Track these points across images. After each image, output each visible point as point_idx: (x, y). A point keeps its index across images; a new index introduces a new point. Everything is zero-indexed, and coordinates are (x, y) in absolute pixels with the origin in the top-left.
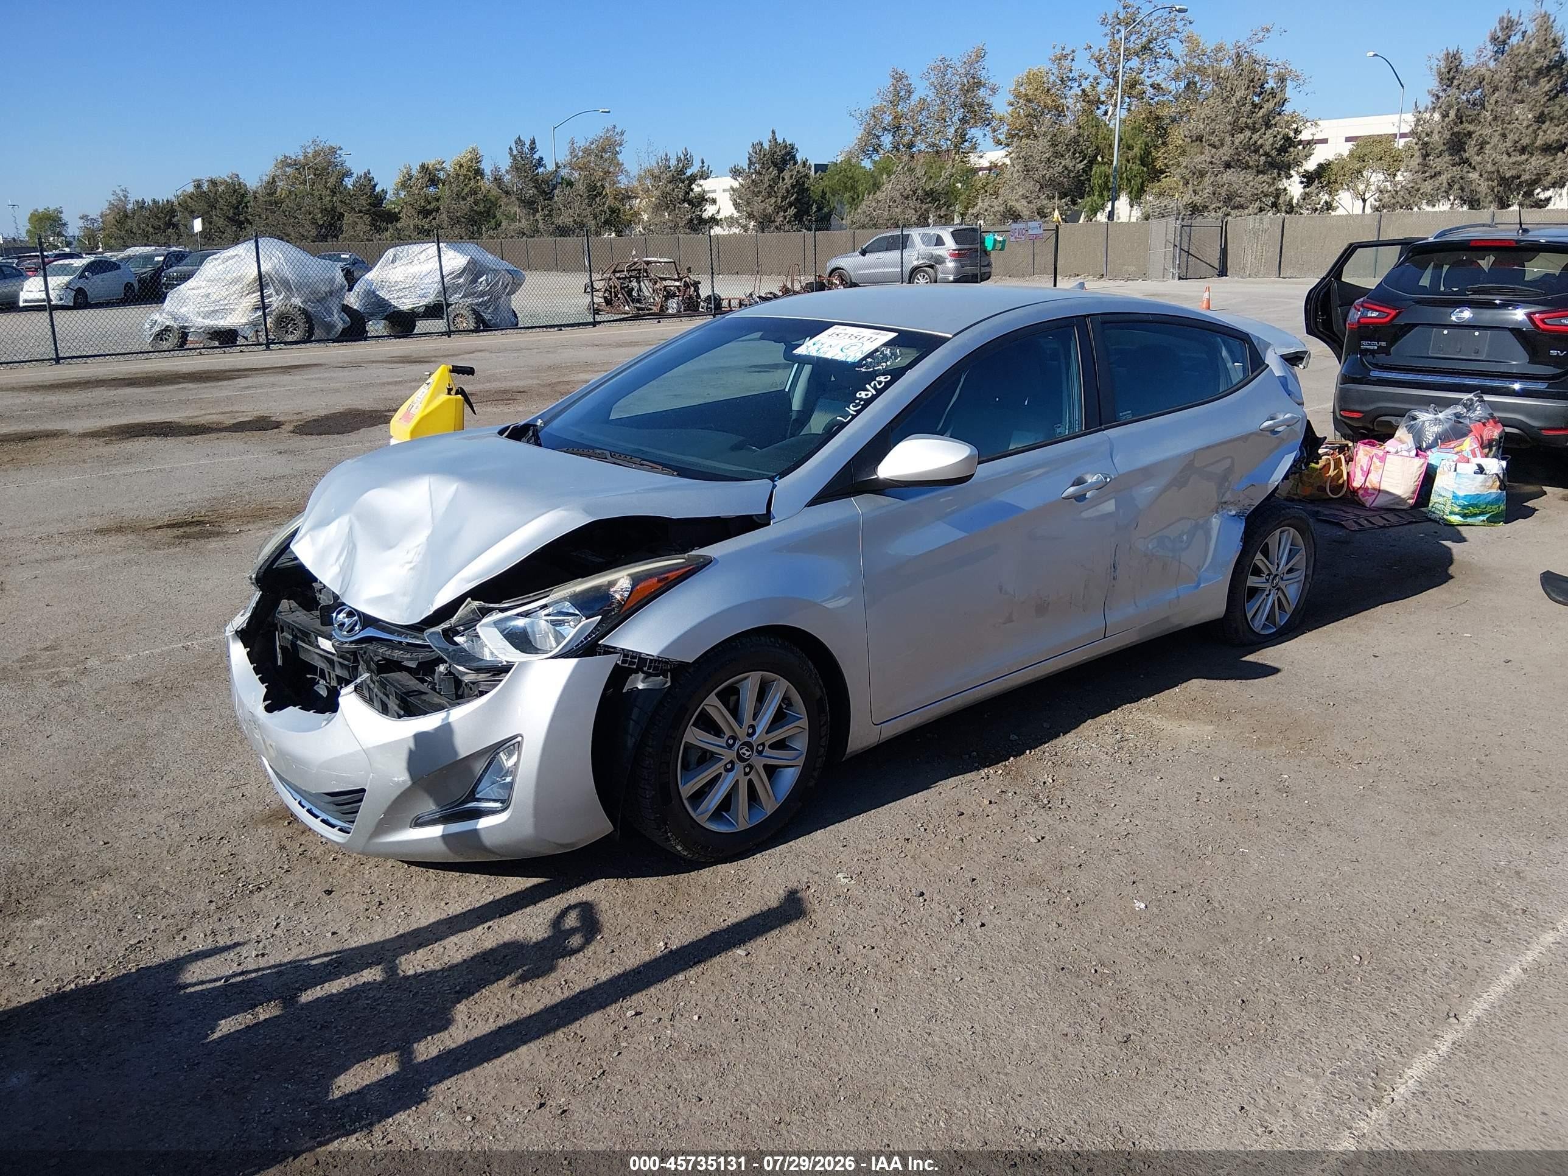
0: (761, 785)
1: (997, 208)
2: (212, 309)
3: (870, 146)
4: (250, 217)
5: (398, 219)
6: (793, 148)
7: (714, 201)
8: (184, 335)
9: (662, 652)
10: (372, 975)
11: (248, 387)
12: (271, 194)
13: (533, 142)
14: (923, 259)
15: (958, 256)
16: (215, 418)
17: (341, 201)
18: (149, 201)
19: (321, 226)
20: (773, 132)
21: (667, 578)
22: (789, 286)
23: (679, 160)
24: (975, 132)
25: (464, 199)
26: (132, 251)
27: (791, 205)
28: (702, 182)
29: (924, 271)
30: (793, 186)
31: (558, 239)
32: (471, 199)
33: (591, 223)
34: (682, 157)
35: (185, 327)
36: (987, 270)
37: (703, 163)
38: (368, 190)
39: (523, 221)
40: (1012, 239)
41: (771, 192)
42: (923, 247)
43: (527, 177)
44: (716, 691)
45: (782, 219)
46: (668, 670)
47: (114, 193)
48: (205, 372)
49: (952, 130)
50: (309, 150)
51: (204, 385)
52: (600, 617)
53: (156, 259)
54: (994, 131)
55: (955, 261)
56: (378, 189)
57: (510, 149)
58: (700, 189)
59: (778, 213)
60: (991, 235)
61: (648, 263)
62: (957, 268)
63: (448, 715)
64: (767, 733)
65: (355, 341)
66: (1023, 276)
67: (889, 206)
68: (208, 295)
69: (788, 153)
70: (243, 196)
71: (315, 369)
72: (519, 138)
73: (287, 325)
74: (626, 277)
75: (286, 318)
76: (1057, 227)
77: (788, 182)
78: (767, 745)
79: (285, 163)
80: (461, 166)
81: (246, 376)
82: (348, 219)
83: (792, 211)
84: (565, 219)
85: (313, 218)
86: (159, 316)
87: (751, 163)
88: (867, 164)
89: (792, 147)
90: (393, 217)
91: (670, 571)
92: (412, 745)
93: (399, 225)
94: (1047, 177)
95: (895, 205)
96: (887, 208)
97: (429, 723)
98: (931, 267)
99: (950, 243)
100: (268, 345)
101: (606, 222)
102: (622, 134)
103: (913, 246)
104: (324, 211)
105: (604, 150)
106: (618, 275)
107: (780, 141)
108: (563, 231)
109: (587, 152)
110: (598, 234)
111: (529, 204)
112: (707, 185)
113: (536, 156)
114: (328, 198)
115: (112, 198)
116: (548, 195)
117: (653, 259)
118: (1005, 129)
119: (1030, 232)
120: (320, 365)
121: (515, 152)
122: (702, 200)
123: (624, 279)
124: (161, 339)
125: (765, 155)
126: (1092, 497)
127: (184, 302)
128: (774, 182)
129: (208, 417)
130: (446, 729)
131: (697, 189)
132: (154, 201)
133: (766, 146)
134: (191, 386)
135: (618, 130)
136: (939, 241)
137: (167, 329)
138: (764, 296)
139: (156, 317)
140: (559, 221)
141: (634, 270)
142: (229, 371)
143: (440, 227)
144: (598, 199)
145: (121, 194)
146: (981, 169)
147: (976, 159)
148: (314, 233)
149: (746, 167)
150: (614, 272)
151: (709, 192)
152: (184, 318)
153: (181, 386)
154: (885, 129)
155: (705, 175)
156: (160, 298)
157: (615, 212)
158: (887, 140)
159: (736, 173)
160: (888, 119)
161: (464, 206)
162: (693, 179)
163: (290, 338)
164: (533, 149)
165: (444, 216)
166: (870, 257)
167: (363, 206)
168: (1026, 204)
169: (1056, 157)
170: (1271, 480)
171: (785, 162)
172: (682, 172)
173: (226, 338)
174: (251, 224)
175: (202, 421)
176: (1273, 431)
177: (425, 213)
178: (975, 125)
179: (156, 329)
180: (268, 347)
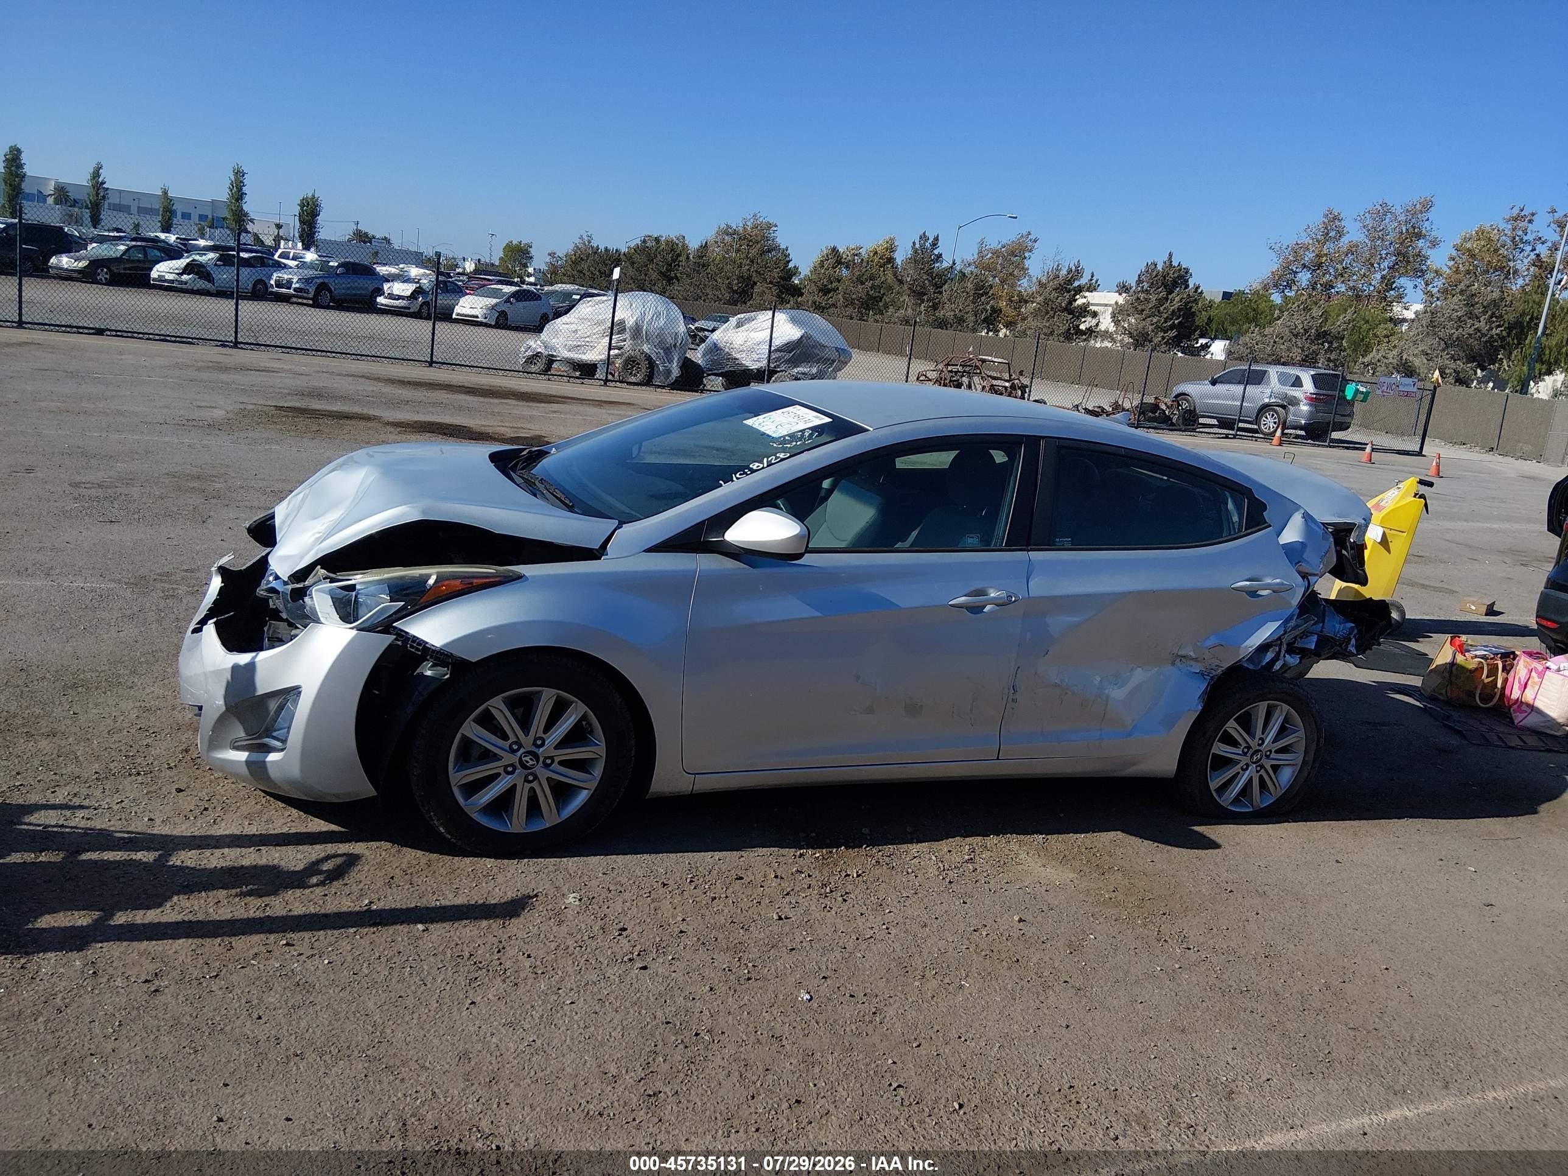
0: (544, 798)
1: (1391, 360)
2: (575, 343)
3: (1284, 280)
4: (678, 275)
5: (802, 295)
6: (1187, 273)
7: (1095, 315)
8: (551, 360)
9: (445, 645)
10: (146, 856)
11: (555, 412)
12: (701, 257)
13: (936, 239)
14: (1275, 398)
15: (1313, 400)
16: (502, 430)
17: (756, 271)
18: (602, 248)
19: (735, 292)
20: (1170, 255)
21: (472, 583)
22: (1120, 403)
23: (1070, 271)
24: (1404, 282)
25: (862, 283)
26: (558, 287)
27: (1172, 327)
28: (1087, 294)
29: (1274, 410)
30: (1179, 309)
31: (933, 330)
32: (869, 284)
33: (971, 318)
34: (1074, 268)
35: (553, 356)
36: (1348, 420)
37: (1092, 276)
38: (782, 265)
39: (910, 310)
40: (1379, 392)
41: (1156, 310)
42: (1278, 386)
43: (923, 269)
44: (503, 695)
45: (1160, 339)
46: (449, 663)
47: (581, 238)
48: (536, 394)
49: (1378, 276)
50: (749, 224)
51: (524, 403)
52: (403, 603)
53: (574, 297)
54: (1427, 285)
55: (1310, 405)
56: (791, 265)
57: (914, 243)
58: (1084, 301)
59: (1156, 334)
60: (1354, 384)
61: (984, 361)
62: (1311, 412)
63: (256, 656)
64: (556, 748)
65: (681, 390)
66: (1403, 434)
67: (1275, 342)
68: (576, 331)
69: (1181, 277)
70: (679, 255)
71: (624, 407)
72: (924, 234)
73: (633, 367)
74: (958, 371)
75: (634, 361)
76: (1435, 388)
77: (1176, 304)
78: (557, 760)
79: (727, 231)
80: (876, 253)
81: (564, 403)
82: (757, 289)
83: (1173, 333)
84: (947, 312)
85: (729, 283)
86: (534, 344)
87: (1139, 281)
88: (1276, 298)
89: (1187, 271)
90: (797, 291)
91: (477, 578)
92: (228, 676)
93: (800, 299)
94: (1455, 336)
95: (1282, 341)
96: (1272, 343)
97: (244, 658)
98: (1284, 407)
99: (1308, 386)
100: (606, 381)
101: (985, 320)
102: (1035, 241)
103: (1268, 383)
104: (741, 278)
105: (1013, 254)
106: (950, 368)
107: (1175, 264)
108: (942, 324)
109: (996, 253)
110: (974, 330)
111: (919, 294)
112: (1093, 298)
113: (936, 252)
114: (747, 267)
115: (578, 241)
116: (938, 287)
117: (990, 358)
118: (1439, 283)
119: (1401, 388)
120: (633, 404)
121: (917, 246)
122: (1085, 311)
123: (956, 372)
124: (531, 363)
125: (1156, 276)
126: (991, 612)
127: (556, 334)
128: (1161, 302)
129: (499, 428)
130: (251, 667)
131: (1080, 301)
132: (606, 249)
133: (1160, 267)
134: (514, 402)
135: (1032, 237)
136: (1297, 383)
137: (537, 355)
138: (1090, 409)
139: (531, 343)
140: (941, 313)
141: (969, 366)
142: (554, 396)
143: (834, 305)
144: (983, 298)
145: (586, 239)
146: (1404, 320)
147: (1399, 309)
148: (727, 296)
149: (1134, 284)
150: (948, 365)
151: (1093, 305)
152: (553, 348)
153: (505, 401)
154: (1304, 266)
155: (1092, 288)
156: (538, 329)
157: (996, 312)
158: (1304, 278)
159: (1123, 288)
160: (1309, 256)
161: (860, 291)
162: (1079, 290)
163: (633, 379)
164: (934, 245)
165: (840, 296)
166: (1220, 388)
167: (774, 278)
168: (1426, 361)
169: (1470, 318)
170: (1245, 644)
171: (1175, 284)
172: (1070, 282)
173: (587, 370)
174: (678, 280)
175: (490, 430)
176: (1253, 593)
177: (825, 291)
178: (1405, 274)
179: (529, 353)
180: (605, 384)
